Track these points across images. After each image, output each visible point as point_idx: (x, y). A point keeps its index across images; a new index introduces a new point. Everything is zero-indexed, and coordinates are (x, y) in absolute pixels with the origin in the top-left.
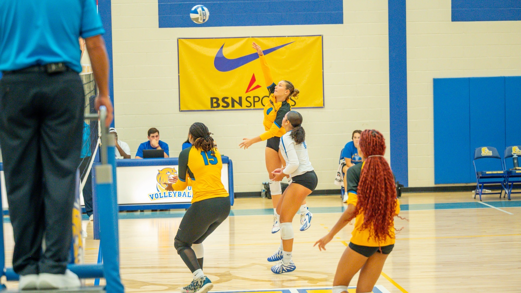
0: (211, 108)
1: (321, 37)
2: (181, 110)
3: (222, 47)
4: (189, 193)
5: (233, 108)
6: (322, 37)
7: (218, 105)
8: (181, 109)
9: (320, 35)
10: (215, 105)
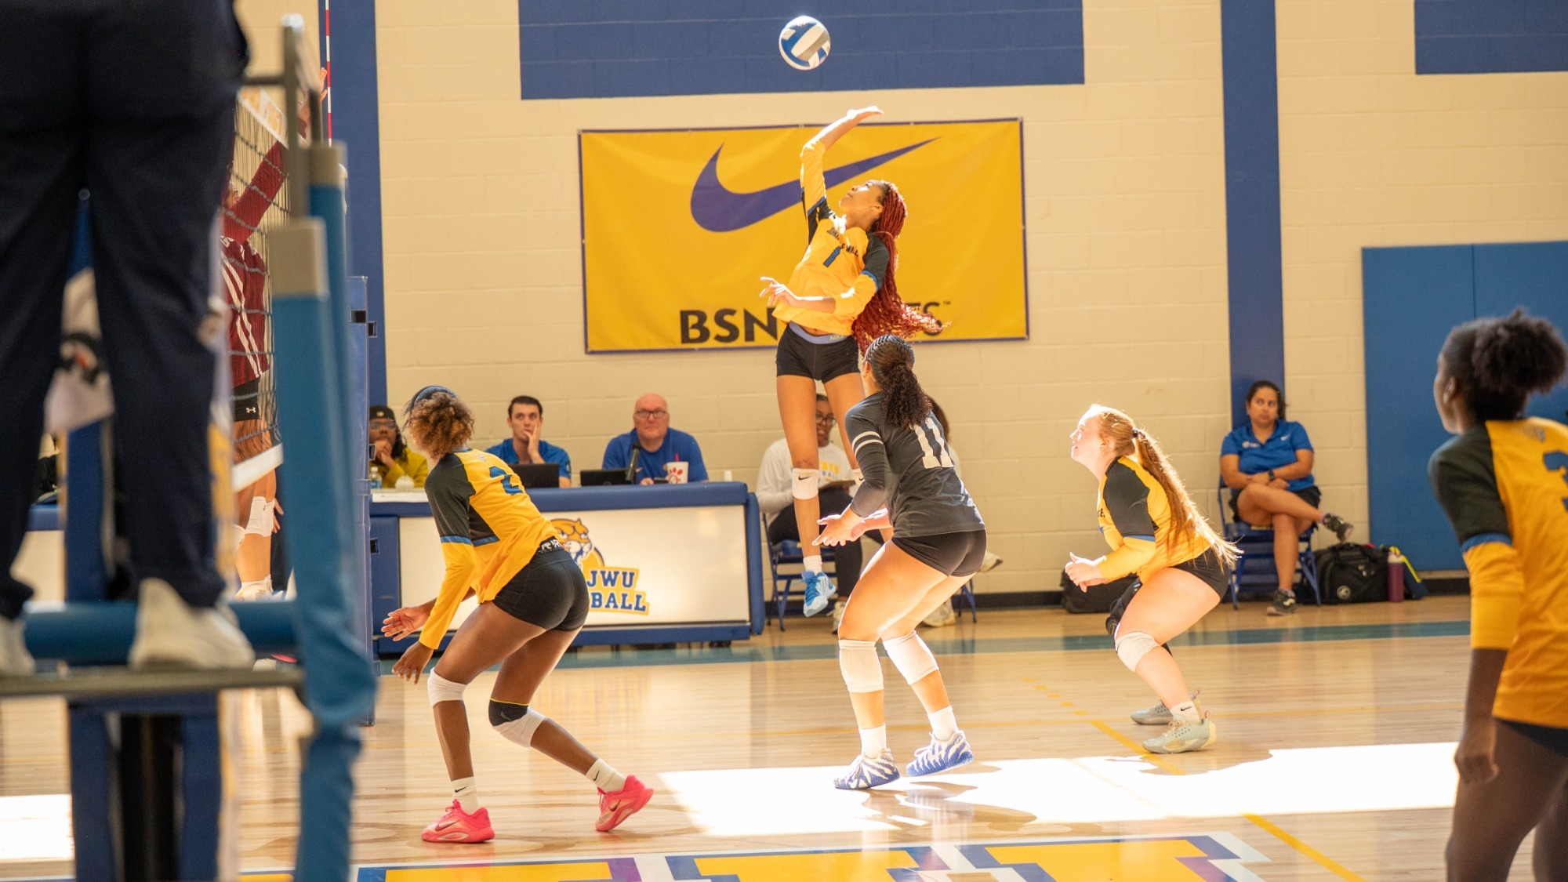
0: (683, 341)
1: (1017, 124)
2: (589, 350)
3: (715, 158)
4: (624, 596)
5: (750, 344)
6: (1021, 124)
7: (705, 335)
8: (592, 347)
9: (1015, 119)
10: (694, 334)
